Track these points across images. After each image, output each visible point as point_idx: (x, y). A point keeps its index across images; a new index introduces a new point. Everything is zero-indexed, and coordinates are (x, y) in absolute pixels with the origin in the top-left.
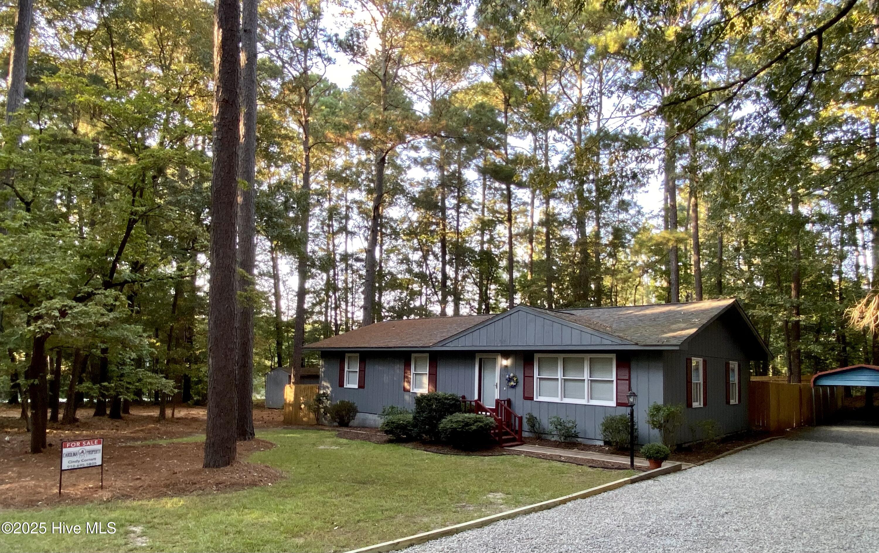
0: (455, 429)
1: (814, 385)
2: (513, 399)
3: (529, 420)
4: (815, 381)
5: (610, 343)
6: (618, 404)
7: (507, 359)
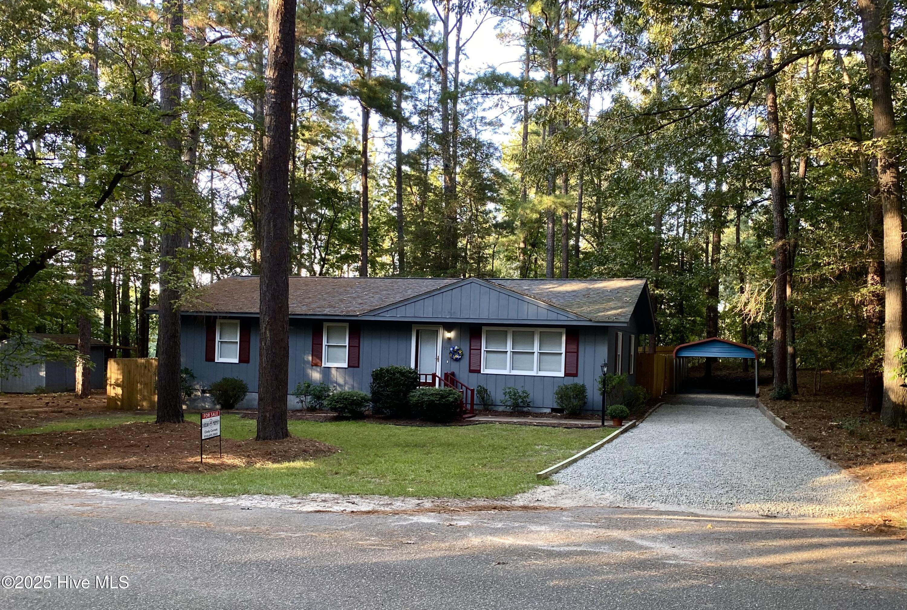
0: (433, 401)
1: (676, 356)
2: (456, 372)
3: (479, 392)
4: (676, 353)
5: (566, 318)
6: (566, 375)
7: (449, 331)
